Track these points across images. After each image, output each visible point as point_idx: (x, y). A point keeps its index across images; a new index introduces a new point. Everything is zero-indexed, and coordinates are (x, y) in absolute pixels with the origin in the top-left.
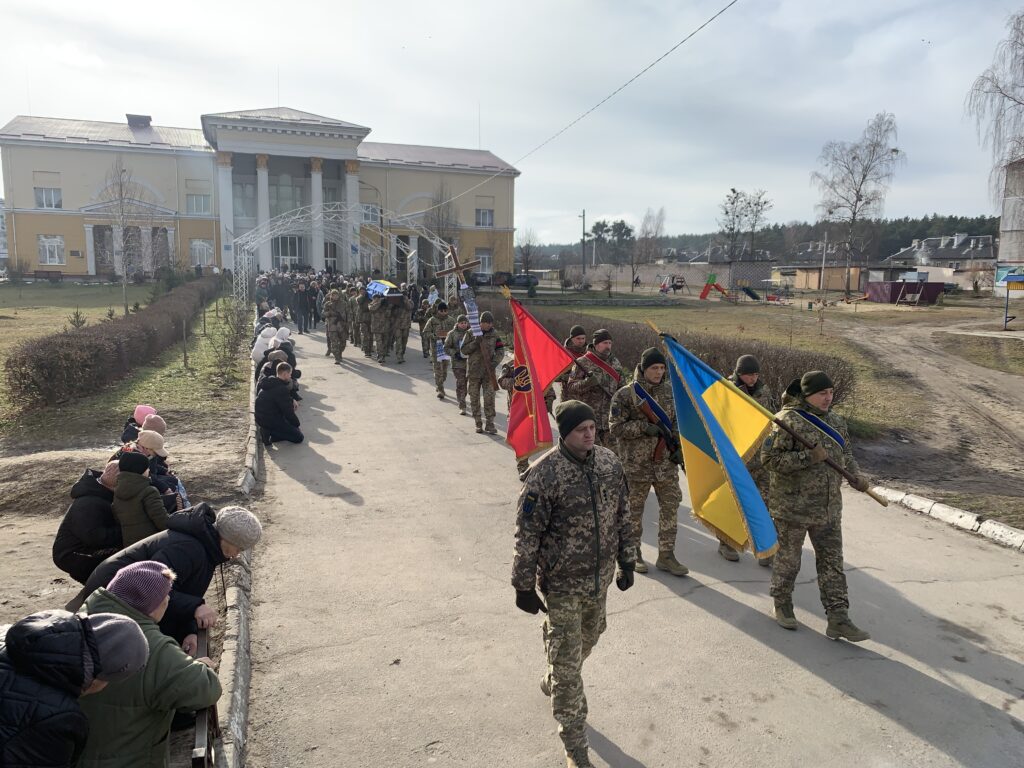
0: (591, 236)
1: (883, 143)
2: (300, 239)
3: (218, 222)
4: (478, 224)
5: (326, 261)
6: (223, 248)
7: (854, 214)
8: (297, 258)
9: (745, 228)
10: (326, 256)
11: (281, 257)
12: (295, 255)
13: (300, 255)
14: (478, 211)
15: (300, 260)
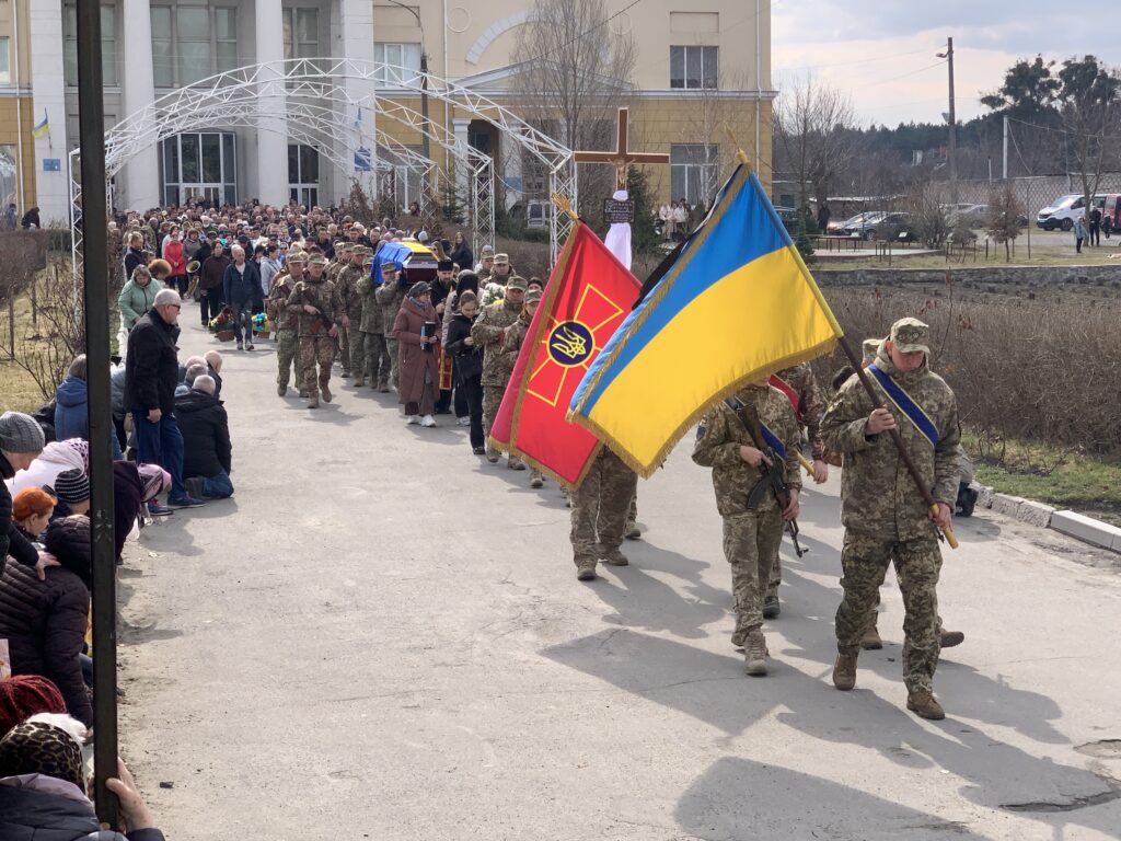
0: (1002, 102)
2: (228, 138)
3: (27, 103)
4: (676, 83)
5: (294, 193)
6: (39, 166)
8: (221, 186)
10: (293, 180)
11: (183, 186)
12: (217, 180)
13: (229, 178)
14: (676, 51)
15: (229, 192)
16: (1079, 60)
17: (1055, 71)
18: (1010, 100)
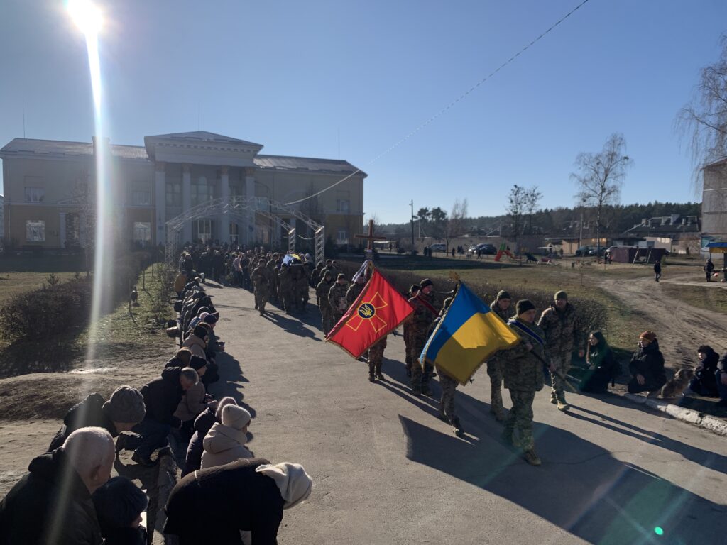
0: (417, 218)
1: (617, 153)
2: (212, 221)
3: (154, 211)
4: (338, 210)
5: (231, 237)
6: (157, 228)
7: (601, 201)
8: (210, 235)
9: (525, 212)
10: (231, 233)
11: (199, 235)
12: (209, 233)
13: (212, 233)
14: (338, 201)
15: (212, 236)
16: (436, 208)
17: (430, 210)
18: (419, 217)
